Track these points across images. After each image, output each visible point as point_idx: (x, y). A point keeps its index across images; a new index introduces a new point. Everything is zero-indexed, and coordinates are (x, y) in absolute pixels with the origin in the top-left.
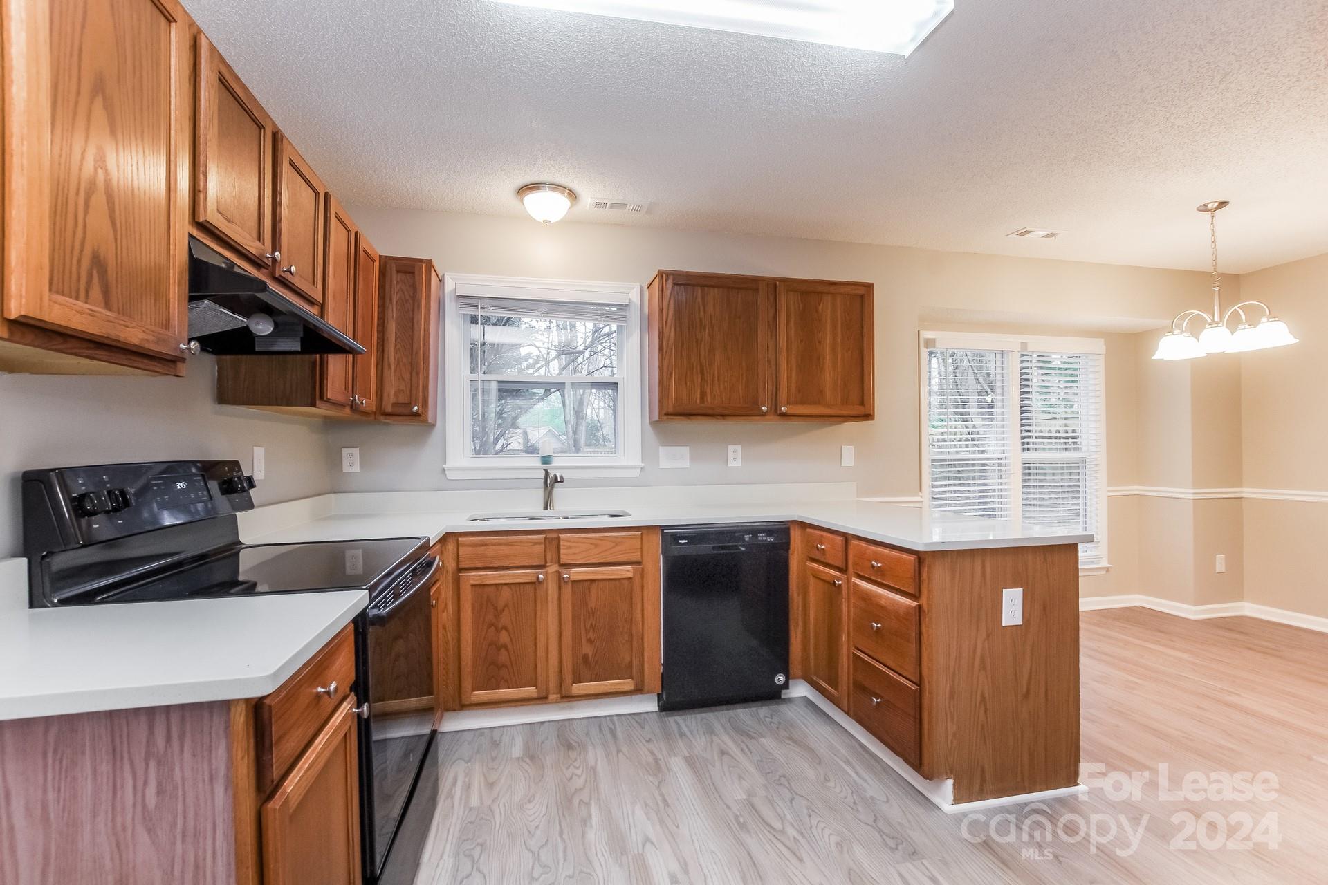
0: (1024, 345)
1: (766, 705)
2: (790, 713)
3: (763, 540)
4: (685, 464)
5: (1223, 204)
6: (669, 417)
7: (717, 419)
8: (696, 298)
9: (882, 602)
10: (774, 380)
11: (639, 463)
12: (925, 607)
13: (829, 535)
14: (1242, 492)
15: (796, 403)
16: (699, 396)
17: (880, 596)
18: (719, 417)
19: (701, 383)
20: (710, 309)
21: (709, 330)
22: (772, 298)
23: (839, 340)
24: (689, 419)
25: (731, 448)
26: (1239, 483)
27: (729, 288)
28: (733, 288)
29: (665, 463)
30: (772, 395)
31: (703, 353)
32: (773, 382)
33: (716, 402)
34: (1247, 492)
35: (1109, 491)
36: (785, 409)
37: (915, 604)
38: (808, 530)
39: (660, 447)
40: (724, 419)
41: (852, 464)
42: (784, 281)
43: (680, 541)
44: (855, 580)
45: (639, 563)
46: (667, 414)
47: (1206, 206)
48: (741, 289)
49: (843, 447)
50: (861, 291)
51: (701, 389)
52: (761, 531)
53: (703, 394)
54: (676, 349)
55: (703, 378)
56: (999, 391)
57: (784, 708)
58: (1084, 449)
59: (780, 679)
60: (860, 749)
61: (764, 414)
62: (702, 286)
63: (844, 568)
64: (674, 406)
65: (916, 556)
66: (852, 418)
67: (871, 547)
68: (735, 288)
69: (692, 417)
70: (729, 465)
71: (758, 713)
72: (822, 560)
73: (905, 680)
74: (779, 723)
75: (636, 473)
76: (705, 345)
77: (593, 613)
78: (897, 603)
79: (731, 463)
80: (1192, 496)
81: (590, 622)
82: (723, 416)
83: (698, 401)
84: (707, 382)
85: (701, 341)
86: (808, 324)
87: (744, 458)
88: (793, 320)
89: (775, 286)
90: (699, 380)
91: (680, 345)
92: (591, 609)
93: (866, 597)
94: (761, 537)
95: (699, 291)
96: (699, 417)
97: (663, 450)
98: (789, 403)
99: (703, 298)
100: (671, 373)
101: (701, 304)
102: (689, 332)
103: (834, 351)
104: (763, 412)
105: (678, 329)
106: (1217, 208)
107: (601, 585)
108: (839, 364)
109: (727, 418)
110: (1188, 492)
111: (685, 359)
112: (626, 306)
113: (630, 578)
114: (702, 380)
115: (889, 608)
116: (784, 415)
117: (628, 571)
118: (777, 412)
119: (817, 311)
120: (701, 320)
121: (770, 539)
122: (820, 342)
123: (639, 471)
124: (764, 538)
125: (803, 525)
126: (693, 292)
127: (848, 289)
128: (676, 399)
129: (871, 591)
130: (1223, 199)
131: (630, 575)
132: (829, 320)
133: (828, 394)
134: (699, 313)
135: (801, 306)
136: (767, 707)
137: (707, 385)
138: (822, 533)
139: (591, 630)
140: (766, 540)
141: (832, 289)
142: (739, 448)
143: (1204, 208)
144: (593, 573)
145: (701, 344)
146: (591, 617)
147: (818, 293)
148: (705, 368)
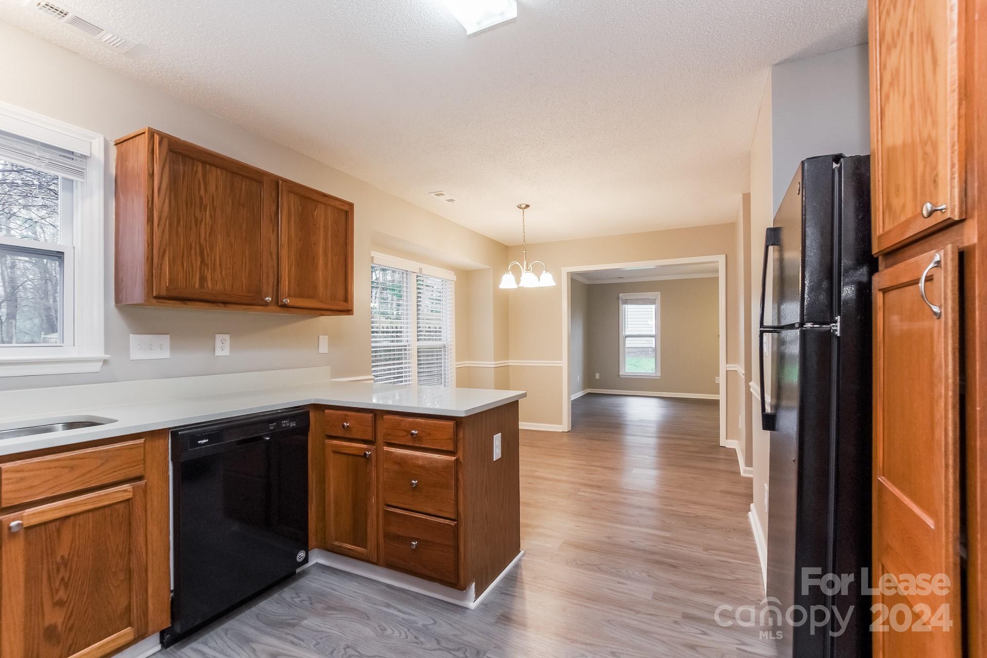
0: (421, 269)
1: (286, 587)
2: (313, 584)
3: (286, 427)
4: (165, 354)
5: (527, 206)
6: (159, 301)
7: (219, 306)
8: (196, 172)
9: (420, 462)
10: (276, 273)
11: (102, 355)
12: (461, 459)
13: (354, 414)
14: (509, 362)
15: (295, 296)
16: (197, 281)
17: (417, 458)
18: (220, 305)
19: (200, 267)
20: (212, 187)
21: (210, 212)
22: (274, 194)
23: (330, 245)
24: (186, 304)
25: (219, 338)
26: (507, 357)
27: (233, 173)
28: (237, 174)
29: (137, 353)
30: (273, 286)
31: (203, 234)
32: (274, 274)
33: (218, 288)
34: (512, 362)
35: (457, 365)
36: (287, 301)
37: (454, 458)
38: (326, 411)
39: (131, 336)
40: (225, 307)
41: (326, 351)
42: (285, 181)
43: (199, 442)
44: (386, 448)
45: (140, 478)
46: (157, 297)
47: (521, 205)
48: (246, 177)
49: (320, 336)
50: (346, 208)
51: (200, 273)
52: (285, 418)
53: (203, 279)
54: (170, 225)
55: (203, 261)
56: (405, 298)
57: (303, 582)
58: (445, 339)
59: (301, 555)
60: (389, 590)
61: (266, 304)
62: (204, 163)
63: (374, 440)
64: (168, 289)
65: (454, 422)
66: (338, 313)
67: (406, 419)
68: (240, 175)
69: (188, 303)
70: (216, 355)
71: (282, 598)
72: (347, 436)
73: (443, 520)
74: (310, 598)
75: (97, 367)
76: (205, 225)
77: (65, 563)
78: (436, 460)
79: (219, 353)
80: (493, 366)
81: (60, 576)
82: (225, 303)
83: (197, 286)
84: (208, 267)
85: (201, 221)
86: (305, 225)
87: (233, 348)
88: (293, 220)
89: (277, 183)
90: (199, 263)
91: (176, 220)
92: (62, 557)
93: (401, 462)
94: (285, 423)
95: (200, 169)
96: (197, 303)
97: (134, 339)
98: (289, 296)
99: (204, 175)
100: (164, 251)
101: (201, 180)
102: (187, 209)
103: (326, 254)
104: (267, 302)
105: (173, 202)
106: (525, 208)
107: (80, 520)
108: (329, 266)
109: (229, 305)
110: (491, 364)
111: (182, 239)
112: (85, 157)
113: (128, 500)
114: (201, 263)
115: (427, 466)
116: (285, 306)
117: (125, 491)
118: (278, 304)
119: (313, 216)
120: (201, 198)
121: (293, 424)
122: (315, 244)
123: (102, 363)
124: (288, 425)
125: (319, 408)
126: (193, 166)
127: (337, 204)
128: (170, 280)
129: (403, 454)
130: (528, 204)
131: (129, 495)
132: (322, 226)
133: (321, 290)
134: (199, 191)
135: (300, 208)
136: (287, 588)
137: (208, 269)
138: (346, 413)
139: (62, 587)
140: (289, 426)
141: (325, 199)
142: (227, 337)
143: (520, 207)
144: (67, 506)
145: (201, 224)
146: (62, 569)
147: (314, 200)
148: (205, 251)
